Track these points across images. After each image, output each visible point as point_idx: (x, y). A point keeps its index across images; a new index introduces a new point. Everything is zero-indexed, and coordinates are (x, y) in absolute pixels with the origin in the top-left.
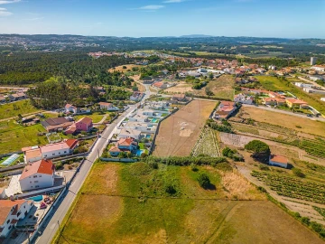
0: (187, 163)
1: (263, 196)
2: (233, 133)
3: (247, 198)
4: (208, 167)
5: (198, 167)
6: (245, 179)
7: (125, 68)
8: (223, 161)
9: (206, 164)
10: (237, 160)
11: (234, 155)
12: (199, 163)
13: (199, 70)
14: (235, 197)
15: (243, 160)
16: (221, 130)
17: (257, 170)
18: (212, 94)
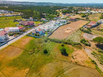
0: (60, 42)
1: (93, 66)
2: (90, 34)
3: (83, 64)
4: (70, 46)
5: (65, 45)
6: (87, 55)
7: (59, 10)
8: (79, 44)
9: (69, 44)
10: (87, 45)
11: (86, 43)
12: (66, 43)
13: (87, 11)
14: (76, 63)
15: (90, 46)
16: (85, 32)
17: (96, 52)
18: (88, 19)
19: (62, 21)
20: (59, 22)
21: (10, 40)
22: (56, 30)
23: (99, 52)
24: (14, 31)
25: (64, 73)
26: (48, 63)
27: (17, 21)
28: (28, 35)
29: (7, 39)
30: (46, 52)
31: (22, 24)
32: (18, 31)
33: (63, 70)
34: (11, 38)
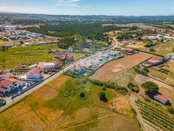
0: (102, 85)
1: (132, 115)
2: (146, 75)
3: (120, 112)
4: (113, 90)
5: (107, 89)
6: (129, 102)
7: (114, 32)
9: (113, 88)
10: (134, 91)
11: (134, 88)
12: (109, 87)
13: (158, 36)
14: (114, 110)
15: (137, 92)
16: (139, 72)
17: (143, 100)
19: (112, 54)
20: (107, 56)
21: (45, 78)
22: (101, 67)
23: (146, 100)
24: (49, 67)
25: (98, 119)
26: (83, 107)
27: (52, 52)
28: (65, 74)
29: (41, 78)
30: (82, 95)
31: (58, 58)
32: (54, 67)
33: (97, 115)
34: (45, 76)
